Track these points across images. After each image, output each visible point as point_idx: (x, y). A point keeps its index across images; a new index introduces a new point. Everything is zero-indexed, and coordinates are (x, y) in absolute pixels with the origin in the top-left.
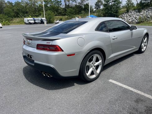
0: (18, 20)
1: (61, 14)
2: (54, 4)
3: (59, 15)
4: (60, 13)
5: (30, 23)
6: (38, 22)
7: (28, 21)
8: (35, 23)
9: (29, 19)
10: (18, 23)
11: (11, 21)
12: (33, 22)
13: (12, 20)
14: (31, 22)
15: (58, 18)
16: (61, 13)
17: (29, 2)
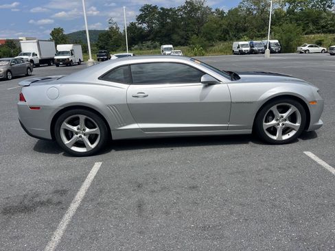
0: (221, 45)
1: (325, 30)
2: (312, 6)
3: (318, 33)
4: (323, 27)
5: (242, 53)
6: (259, 50)
7: (239, 47)
8: (252, 52)
9: (241, 43)
10: (221, 51)
11: (210, 48)
12: (248, 49)
13: (212, 46)
14: (244, 49)
15: (314, 38)
16: (326, 26)
17: (253, 7)
